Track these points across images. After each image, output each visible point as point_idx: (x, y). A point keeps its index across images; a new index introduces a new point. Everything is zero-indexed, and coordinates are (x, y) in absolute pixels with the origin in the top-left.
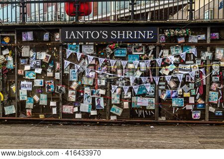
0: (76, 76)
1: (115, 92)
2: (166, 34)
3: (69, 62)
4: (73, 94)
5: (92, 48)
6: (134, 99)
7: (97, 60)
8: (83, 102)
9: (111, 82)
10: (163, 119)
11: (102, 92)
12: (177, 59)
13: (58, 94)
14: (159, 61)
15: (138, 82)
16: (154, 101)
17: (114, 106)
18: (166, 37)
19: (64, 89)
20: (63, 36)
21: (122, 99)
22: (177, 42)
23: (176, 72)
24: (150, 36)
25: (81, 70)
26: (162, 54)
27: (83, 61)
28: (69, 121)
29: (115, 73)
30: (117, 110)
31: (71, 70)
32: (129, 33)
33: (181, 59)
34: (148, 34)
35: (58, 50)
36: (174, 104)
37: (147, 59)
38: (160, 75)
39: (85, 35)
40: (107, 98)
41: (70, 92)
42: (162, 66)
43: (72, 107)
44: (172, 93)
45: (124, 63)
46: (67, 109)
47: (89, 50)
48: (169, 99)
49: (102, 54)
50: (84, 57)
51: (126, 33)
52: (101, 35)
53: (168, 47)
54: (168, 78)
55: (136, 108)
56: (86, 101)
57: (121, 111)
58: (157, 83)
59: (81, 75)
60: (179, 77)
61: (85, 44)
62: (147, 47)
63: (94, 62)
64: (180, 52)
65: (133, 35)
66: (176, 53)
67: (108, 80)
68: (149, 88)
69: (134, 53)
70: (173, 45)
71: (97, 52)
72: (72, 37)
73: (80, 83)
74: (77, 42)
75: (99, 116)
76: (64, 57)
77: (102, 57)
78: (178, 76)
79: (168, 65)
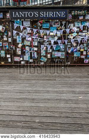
0: (21, 40)
1: (43, 49)
2: (73, 14)
3: (16, 32)
4: (19, 50)
5: (29, 23)
6: (53, 53)
7: (32, 30)
8: (25, 55)
9: (40, 43)
10: (69, 63)
11: (36, 49)
12: (78, 29)
13: (11, 51)
14: (68, 30)
15: (56, 43)
16: (64, 54)
17: (42, 57)
18: (72, 15)
19: (14, 48)
20: (11, 15)
21: (47, 53)
22: (78, 19)
23: (77, 37)
24: (63, 15)
25: (24, 37)
26: (70, 27)
27: (24, 31)
28: (17, 65)
29: (43, 38)
30: (44, 59)
31: (17, 37)
32: (51, 13)
33: (80, 29)
35: (9, 24)
36: (75, 55)
37: (61, 29)
38: (68, 39)
39: (25, 14)
40: (39, 52)
41: (18, 49)
42: (69, 33)
43: (19, 58)
44: (74, 49)
45: (48, 32)
46: (17, 59)
47: (27, 24)
48: (72, 53)
49: (35, 26)
50: (25, 28)
51: (49, 13)
52: (34, 14)
53: (73, 22)
54: (72, 40)
55: (54, 58)
56: (27, 54)
57: (46, 60)
58: (66, 44)
59: (23, 39)
60: (78, 40)
61: (25, 20)
62: (61, 22)
63: (30, 32)
64: (80, 25)
65: (53, 15)
66: (78, 25)
68: (62, 47)
69: (53, 26)
70: (76, 21)
71: (32, 26)
72: (17, 16)
73: (23, 44)
74: (20, 19)
75: (34, 62)
76: (13, 29)
77: (35, 28)
78: (78, 39)
79: (73, 33)
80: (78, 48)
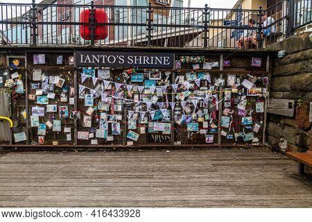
0: (92, 101)
1: (132, 117)
2: (182, 60)
3: (84, 87)
4: (88, 119)
5: (108, 73)
6: (150, 124)
7: (113, 85)
8: (98, 128)
9: (128, 107)
10: (179, 143)
11: (119, 117)
12: (192, 85)
13: (73, 120)
14: (175, 86)
15: (154, 107)
16: (170, 126)
17: (130, 132)
18: (181, 62)
19: (79, 115)
20: (78, 59)
21: (138, 124)
22: (192, 68)
23: (191, 97)
24: (166, 62)
25: (97, 95)
26: (178, 80)
27: (99, 86)
28: (84, 147)
29: (133, 98)
30: (134, 135)
31: (86, 95)
32: (146, 59)
33: (195, 85)
34: (165, 60)
35: (73, 74)
36: (189, 129)
37: (164, 84)
38: (176, 100)
39: (101, 59)
40: (124, 124)
41: (85, 118)
42: (178, 91)
43: (87, 133)
44: (187, 118)
45: (140, 88)
46: (82, 135)
47: (105, 74)
48: (184, 125)
49: (119, 79)
50: (100, 82)
51: (142, 59)
52: (118, 59)
53: (183, 74)
54: (183, 103)
55: (152, 133)
56: (102, 127)
57: (137, 136)
58: (173, 108)
59: (97, 100)
60: (194, 103)
61: (100, 68)
62: (163, 72)
63: (110, 87)
64: (195, 78)
65: (150, 61)
66: (191, 79)
67: (124, 106)
68: (165, 113)
69: (150, 79)
70: (189, 72)
71: (114, 78)
72: (87, 61)
73: (95, 108)
74: (93, 66)
75: (115, 141)
76: (79, 81)
77: (118, 82)
78: (193, 101)
79: (184, 91)
80: (194, 115)
